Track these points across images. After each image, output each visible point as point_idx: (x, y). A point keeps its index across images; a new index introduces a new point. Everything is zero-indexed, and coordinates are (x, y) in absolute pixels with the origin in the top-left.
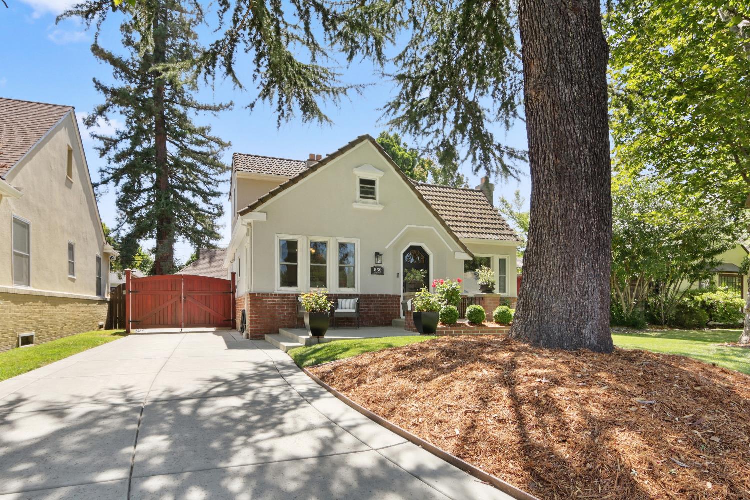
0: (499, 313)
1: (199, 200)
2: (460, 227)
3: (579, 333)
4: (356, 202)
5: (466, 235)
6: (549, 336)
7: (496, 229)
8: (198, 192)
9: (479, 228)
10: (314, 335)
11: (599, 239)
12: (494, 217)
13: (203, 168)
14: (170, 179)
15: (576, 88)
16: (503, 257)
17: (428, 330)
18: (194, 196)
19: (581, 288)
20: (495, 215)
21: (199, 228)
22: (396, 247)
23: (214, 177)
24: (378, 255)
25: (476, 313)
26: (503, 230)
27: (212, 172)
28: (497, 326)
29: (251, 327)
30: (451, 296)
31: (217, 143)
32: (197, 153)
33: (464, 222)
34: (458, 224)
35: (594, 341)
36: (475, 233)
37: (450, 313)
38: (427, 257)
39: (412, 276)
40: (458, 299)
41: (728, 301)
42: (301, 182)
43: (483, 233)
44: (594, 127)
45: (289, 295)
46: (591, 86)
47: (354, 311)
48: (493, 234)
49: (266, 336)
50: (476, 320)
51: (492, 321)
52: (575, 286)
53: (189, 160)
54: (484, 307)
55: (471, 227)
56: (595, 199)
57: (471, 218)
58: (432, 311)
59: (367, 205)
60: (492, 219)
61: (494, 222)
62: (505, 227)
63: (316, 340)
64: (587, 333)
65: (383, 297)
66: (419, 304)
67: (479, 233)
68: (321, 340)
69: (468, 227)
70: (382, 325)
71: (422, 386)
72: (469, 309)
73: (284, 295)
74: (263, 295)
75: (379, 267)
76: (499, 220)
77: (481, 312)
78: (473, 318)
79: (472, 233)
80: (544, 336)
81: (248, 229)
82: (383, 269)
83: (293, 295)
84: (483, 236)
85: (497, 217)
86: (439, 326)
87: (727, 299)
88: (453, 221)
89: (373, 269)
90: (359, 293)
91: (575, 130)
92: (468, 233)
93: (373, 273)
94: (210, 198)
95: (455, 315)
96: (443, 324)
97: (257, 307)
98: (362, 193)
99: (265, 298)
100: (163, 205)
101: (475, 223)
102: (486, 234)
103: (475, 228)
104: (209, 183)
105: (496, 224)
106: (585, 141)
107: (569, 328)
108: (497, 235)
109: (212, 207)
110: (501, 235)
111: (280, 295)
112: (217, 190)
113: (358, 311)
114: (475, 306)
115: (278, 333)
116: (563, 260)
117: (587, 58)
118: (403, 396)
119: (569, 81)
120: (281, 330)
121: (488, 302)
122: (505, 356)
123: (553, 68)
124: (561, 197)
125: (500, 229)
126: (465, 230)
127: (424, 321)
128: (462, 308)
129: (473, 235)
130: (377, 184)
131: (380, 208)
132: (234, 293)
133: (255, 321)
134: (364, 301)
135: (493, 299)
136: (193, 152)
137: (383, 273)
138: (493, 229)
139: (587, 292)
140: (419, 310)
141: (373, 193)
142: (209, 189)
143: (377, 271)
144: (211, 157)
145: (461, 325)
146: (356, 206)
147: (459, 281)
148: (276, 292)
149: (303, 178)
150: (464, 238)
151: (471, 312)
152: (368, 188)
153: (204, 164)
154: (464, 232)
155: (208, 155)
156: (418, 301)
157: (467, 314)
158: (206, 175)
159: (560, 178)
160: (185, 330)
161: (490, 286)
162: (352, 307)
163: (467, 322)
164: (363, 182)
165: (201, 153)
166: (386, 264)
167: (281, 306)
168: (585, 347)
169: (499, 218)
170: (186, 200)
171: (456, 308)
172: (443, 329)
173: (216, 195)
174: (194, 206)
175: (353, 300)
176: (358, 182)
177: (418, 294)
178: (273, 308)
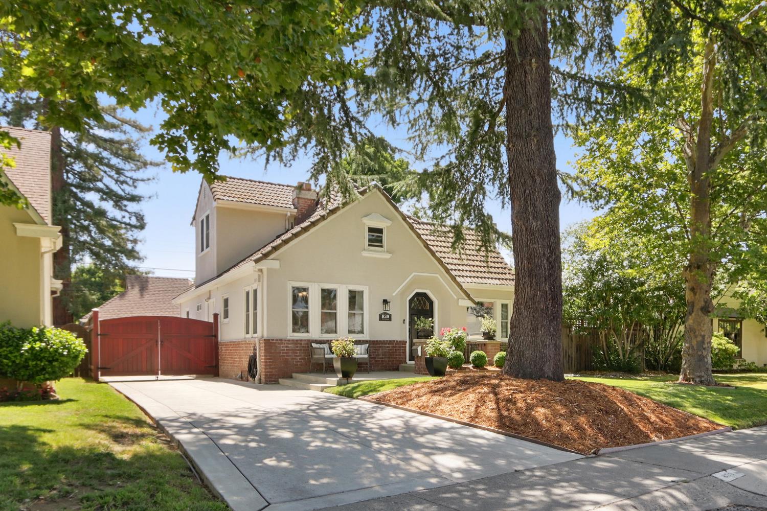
0: (499, 358)
1: (108, 206)
2: (463, 270)
3: (542, 369)
4: (364, 250)
5: (469, 280)
6: (524, 371)
7: (498, 273)
8: (108, 194)
9: (481, 272)
10: (344, 376)
11: (552, 313)
12: (496, 260)
13: (114, 161)
14: (65, 174)
15: (539, 222)
16: (505, 302)
17: (438, 372)
18: (102, 199)
19: (543, 342)
20: (497, 258)
21: (108, 243)
22: (403, 293)
23: (129, 174)
24: (385, 302)
25: (479, 358)
26: (505, 274)
27: (128, 166)
28: (497, 369)
29: (265, 372)
30: (457, 343)
31: (133, 126)
32: (105, 140)
33: (466, 265)
34: (461, 268)
35: (551, 375)
36: (478, 277)
37: (457, 358)
38: (431, 303)
39: (422, 324)
40: (463, 345)
41: (720, 347)
42: (312, 230)
43: (485, 278)
44: (549, 246)
45: (301, 340)
46: (548, 222)
47: (366, 356)
48: (496, 279)
49: (281, 380)
50: (479, 364)
51: (492, 365)
52: (539, 341)
53: (91, 148)
54: (486, 352)
55: (474, 271)
56: (550, 289)
57: (473, 260)
58: (441, 355)
59: (375, 254)
60: (494, 262)
61: (497, 265)
62: (507, 271)
63: (345, 381)
64: (546, 369)
65: (391, 342)
66: (430, 350)
67: (481, 278)
68: (350, 381)
69: (470, 271)
70: (390, 370)
71: (451, 398)
72: (473, 355)
73: (297, 340)
74: (277, 340)
75: (387, 314)
76: (501, 263)
77: (483, 357)
78: (477, 362)
79: (474, 277)
80: (521, 371)
81: (259, 276)
82: (390, 315)
83: (305, 340)
84: (485, 281)
85: (499, 260)
86: (448, 369)
87: (721, 344)
88: (455, 265)
89: (380, 315)
90: (368, 339)
91: (539, 247)
92: (470, 277)
93: (381, 319)
94: (125, 202)
95: (461, 359)
96: (451, 367)
97: (271, 353)
98: (370, 240)
99: (279, 344)
100: (60, 210)
101: (477, 266)
102: (488, 278)
103: (477, 272)
104: (123, 182)
105: (498, 268)
106: (544, 254)
107: (535, 366)
108: (499, 279)
109: (127, 215)
110: (503, 279)
111: (293, 340)
112: (136, 192)
113: (370, 356)
114: (478, 352)
115: (291, 377)
116: (532, 325)
117: (546, 205)
118: (439, 403)
119: (536, 218)
120: (294, 375)
121: (489, 348)
122: (496, 382)
123: (527, 209)
124: (531, 287)
125: (502, 273)
126: (468, 274)
127: (435, 365)
128: (467, 353)
129: (476, 280)
130: (385, 232)
131: (388, 256)
132: (216, 336)
133: (270, 365)
134: (374, 346)
135: (494, 345)
136: (101, 138)
137: (390, 319)
138: (495, 273)
139: (546, 345)
140: (431, 356)
141: (381, 241)
142: (123, 190)
143: (385, 317)
144: (126, 146)
145: (466, 368)
146: (365, 254)
147: (464, 329)
148: (289, 338)
149: (314, 226)
150: (466, 283)
151: (475, 357)
152: (376, 237)
153: (117, 155)
154: (467, 277)
155: (121, 143)
156: (429, 347)
157: (471, 359)
158: (119, 171)
159: (530, 276)
160: (161, 377)
161: (492, 333)
162: (363, 352)
163: (471, 366)
164: (371, 230)
165: (111, 141)
166: (392, 310)
167: (294, 351)
168: (545, 378)
169: (501, 261)
170: (89, 205)
171: (462, 354)
172: (450, 371)
173: (134, 199)
174: (101, 213)
175: (363, 346)
176: (367, 230)
177: (428, 341)
178: (286, 353)
